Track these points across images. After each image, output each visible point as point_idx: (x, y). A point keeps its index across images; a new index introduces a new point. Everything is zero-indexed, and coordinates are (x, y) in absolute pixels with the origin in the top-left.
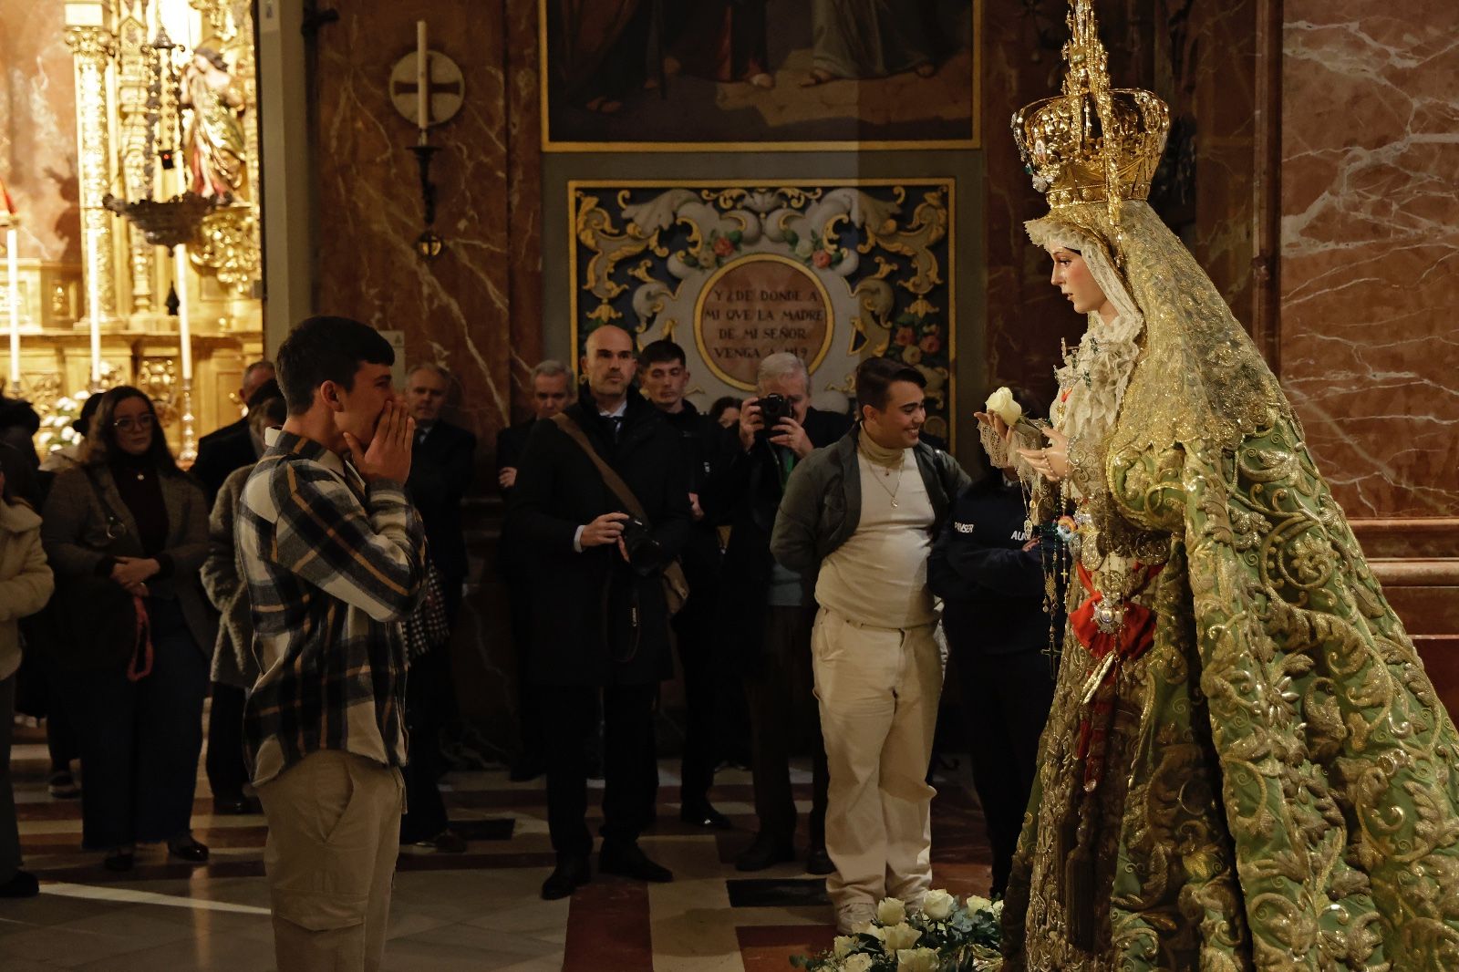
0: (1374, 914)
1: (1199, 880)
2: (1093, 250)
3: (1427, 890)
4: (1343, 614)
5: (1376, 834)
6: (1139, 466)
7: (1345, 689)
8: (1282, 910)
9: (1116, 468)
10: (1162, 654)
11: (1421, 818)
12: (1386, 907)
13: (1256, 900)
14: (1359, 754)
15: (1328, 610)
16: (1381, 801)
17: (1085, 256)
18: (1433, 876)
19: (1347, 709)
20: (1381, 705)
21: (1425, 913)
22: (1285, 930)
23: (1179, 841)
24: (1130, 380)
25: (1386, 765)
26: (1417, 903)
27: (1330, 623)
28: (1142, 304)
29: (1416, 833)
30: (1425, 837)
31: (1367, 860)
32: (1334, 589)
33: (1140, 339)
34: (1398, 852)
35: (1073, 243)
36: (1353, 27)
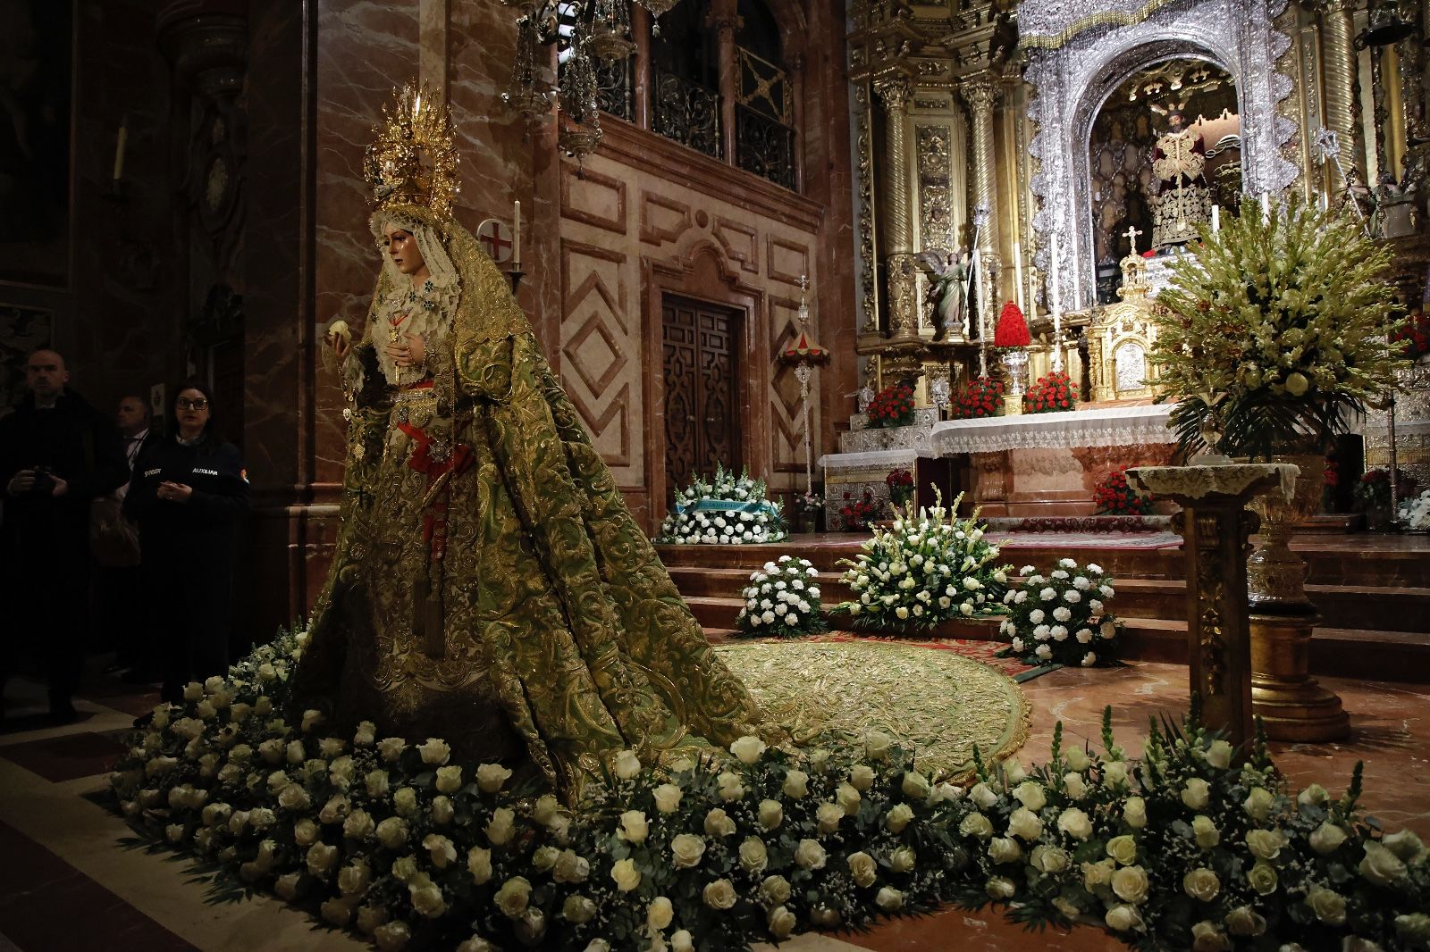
0: (614, 604)
1: (538, 593)
2: (424, 230)
3: (647, 584)
4: (587, 443)
5: (614, 559)
6: (478, 352)
7: (590, 484)
8: (594, 600)
9: (463, 354)
10: (488, 467)
11: (638, 547)
12: (621, 599)
13: (582, 597)
14: (600, 518)
15: (576, 440)
16: (616, 541)
17: (416, 237)
18: (648, 577)
19: (591, 494)
20: (611, 490)
21: (648, 597)
22: (599, 611)
23: (522, 572)
24: (458, 306)
25: (617, 521)
26: (643, 593)
27: (580, 447)
28: (459, 263)
29: (636, 555)
30: (641, 556)
31: (610, 576)
32: (580, 428)
33: (461, 283)
34: (628, 567)
35: (408, 226)
36: (349, 234)
